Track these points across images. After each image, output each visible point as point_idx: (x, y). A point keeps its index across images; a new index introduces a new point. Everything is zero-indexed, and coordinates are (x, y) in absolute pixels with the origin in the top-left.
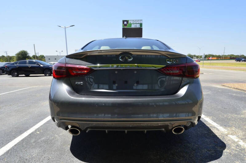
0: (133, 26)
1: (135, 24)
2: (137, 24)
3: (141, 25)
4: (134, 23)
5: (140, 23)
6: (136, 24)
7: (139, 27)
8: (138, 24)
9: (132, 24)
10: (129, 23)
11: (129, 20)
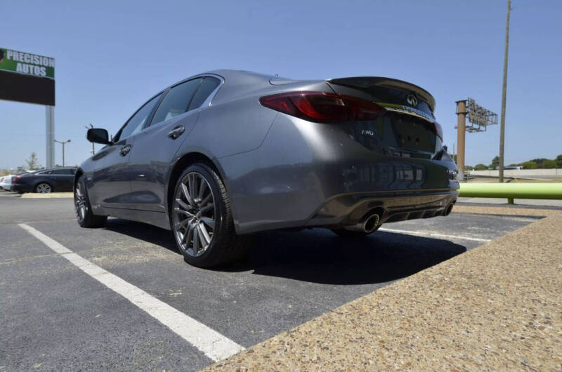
0: (21, 69)
1: (30, 64)
2: (34, 65)
3: (50, 71)
4: (28, 61)
5: (46, 65)
6: (32, 67)
7: (44, 74)
8: (40, 66)
9: (19, 65)
10: (8, 58)
11: (6, 50)
